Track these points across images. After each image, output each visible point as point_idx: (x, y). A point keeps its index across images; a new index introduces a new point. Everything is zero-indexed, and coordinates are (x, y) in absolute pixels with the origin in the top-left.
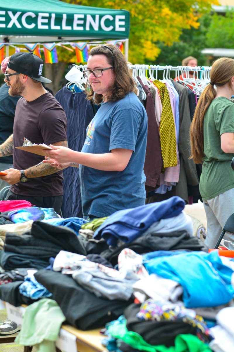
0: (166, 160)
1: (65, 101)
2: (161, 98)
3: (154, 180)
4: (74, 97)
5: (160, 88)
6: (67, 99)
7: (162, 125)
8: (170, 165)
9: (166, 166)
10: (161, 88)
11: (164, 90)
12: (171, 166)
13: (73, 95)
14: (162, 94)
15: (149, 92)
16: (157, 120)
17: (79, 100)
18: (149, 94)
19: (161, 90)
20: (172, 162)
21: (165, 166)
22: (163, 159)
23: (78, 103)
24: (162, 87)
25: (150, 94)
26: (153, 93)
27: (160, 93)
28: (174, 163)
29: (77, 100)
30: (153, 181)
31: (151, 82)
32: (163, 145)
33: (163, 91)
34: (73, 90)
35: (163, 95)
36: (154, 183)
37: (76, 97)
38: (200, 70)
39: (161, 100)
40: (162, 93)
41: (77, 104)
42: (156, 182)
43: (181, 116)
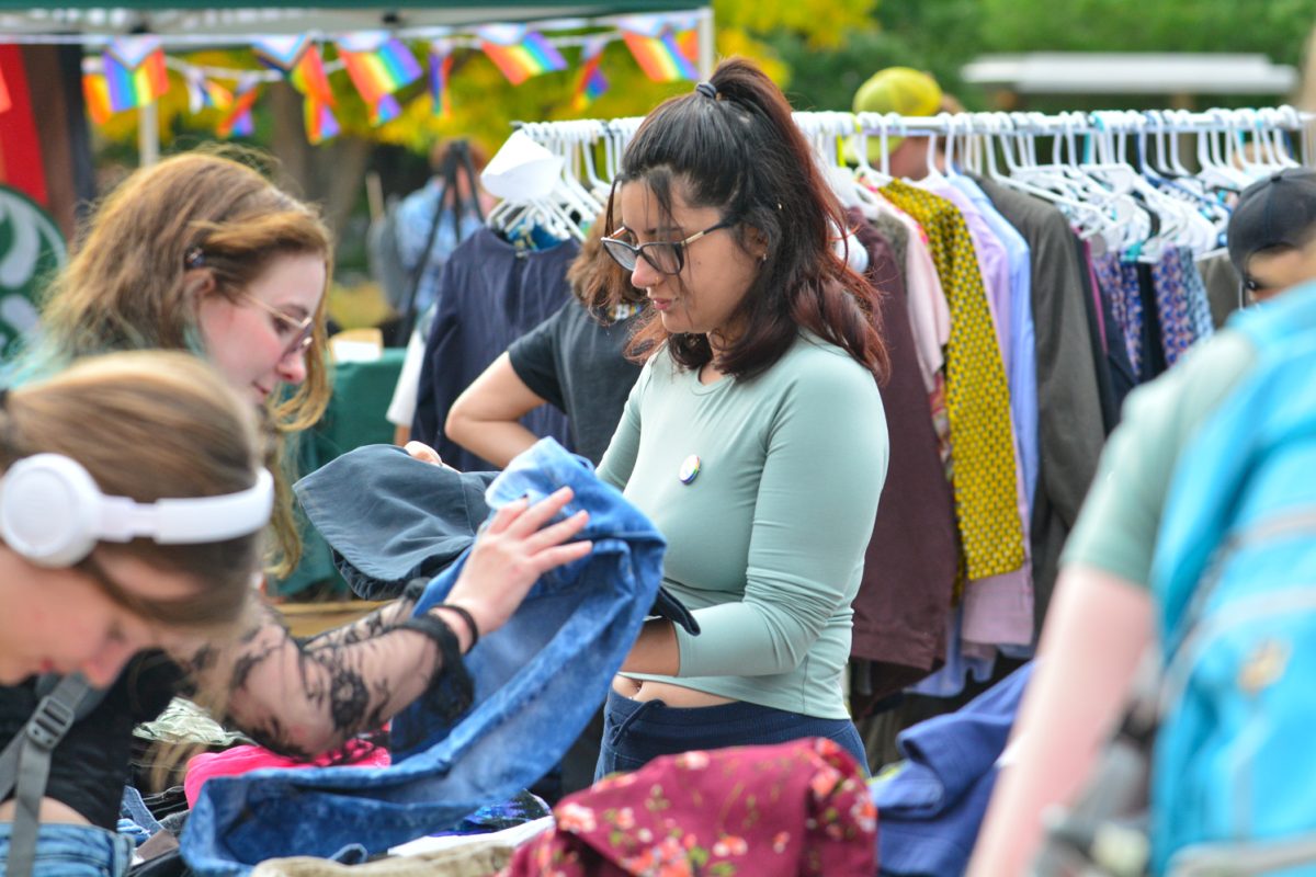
0: (977, 546)
1: (485, 288)
2: (936, 263)
3: (925, 636)
4: (522, 268)
5: (932, 221)
6: (495, 282)
7: (954, 385)
8: (993, 568)
9: (978, 574)
10: (937, 216)
11: (950, 226)
12: (1000, 573)
13: (518, 264)
14: (940, 247)
15: (878, 240)
16: (922, 365)
17: (544, 282)
18: (879, 247)
19: (937, 229)
20: (1003, 553)
21: (974, 572)
22: (964, 540)
23: (540, 297)
24: (937, 212)
25: (887, 247)
26: (896, 241)
27: (933, 242)
28: (1009, 558)
29: (535, 283)
30: (920, 642)
31: (872, 189)
32: (964, 476)
33: (946, 230)
34: (525, 239)
35: (947, 249)
36: (923, 650)
37: (533, 271)
38: (1083, 130)
39: (939, 273)
40: (938, 239)
41: (535, 302)
42: (932, 646)
43: (1043, 340)
